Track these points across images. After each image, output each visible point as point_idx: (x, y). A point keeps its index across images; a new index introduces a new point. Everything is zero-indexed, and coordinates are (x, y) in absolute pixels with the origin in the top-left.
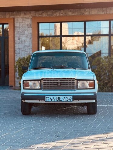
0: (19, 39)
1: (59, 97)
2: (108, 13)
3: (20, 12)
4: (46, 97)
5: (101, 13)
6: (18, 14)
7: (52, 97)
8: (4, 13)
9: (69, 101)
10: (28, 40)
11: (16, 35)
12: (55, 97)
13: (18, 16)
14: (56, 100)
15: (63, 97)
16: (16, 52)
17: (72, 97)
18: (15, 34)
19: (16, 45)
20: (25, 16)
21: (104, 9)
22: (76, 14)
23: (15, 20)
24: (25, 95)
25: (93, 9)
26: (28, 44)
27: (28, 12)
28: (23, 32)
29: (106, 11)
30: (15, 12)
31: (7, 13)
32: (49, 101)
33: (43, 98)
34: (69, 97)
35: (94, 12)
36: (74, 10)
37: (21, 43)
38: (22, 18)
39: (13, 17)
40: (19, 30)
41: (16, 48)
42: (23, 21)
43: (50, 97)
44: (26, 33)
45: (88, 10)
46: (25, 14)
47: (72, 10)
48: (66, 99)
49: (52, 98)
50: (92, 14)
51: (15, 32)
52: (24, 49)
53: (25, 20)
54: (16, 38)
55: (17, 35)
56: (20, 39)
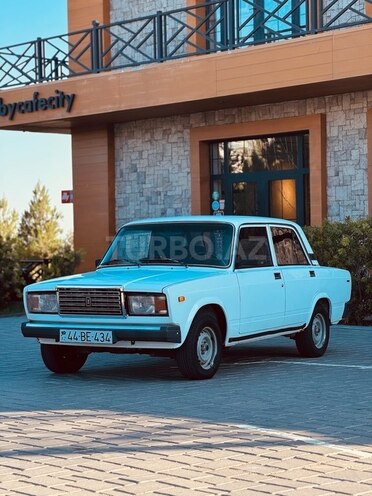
0: (337, 174)
1: (85, 332)
3: (340, 97)
4: (61, 331)
6: (335, 101)
8: (301, 102)
9: (105, 342)
10: (361, 175)
11: (331, 162)
13: (335, 108)
14: (79, 340)
15: (93, 333)
16: (330, 212)
18: (328, 159)
19: (330, 192)
20: (353, 107)
23: (328, 119)
24: (27, 325)
26: (361, 187)
27: (360, 94)
28: (347, 152)
30: (327, 98)
31: (309, 101)
32: (67, 340)
34: (105, 333)
37: (343, 185)
38: (345, 112)
39: (322, 111)
40: (336, 149)
41: (331, 200)
42: (348, 122)
44: (355, 154)
46: (353, 101)
49: (72, 335)
51: (328, 154)
52: (352, 203)
53: (352, 116)
54: (331, 172)
55: (333, 163)
56: (341, 174)
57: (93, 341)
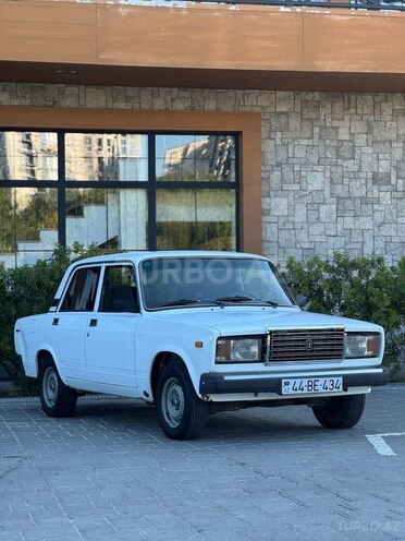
1: (313, 380)
2: (145, 106)
4: (284, 381)
5: (122, 105)
7: (299, 381)
9: (335, 390)
12: (305, 381)
14: (305, 391)
15: (322, 381)
17: (341, 379)
21: (131, 91)
22: (29, 101)
24: (226, 378)
25: (90, 90)
29: (137, 99)
32: (292, 392)
33: (275, 386)
34: (335, 379)
35: (96, 99)
36: (19, 85)
43: (292, 382)
45: (74, 89)
47: (13, 85)
48: (329, 385)
49: (297, 386)
50: (88, 106)
57: (321, 390)
